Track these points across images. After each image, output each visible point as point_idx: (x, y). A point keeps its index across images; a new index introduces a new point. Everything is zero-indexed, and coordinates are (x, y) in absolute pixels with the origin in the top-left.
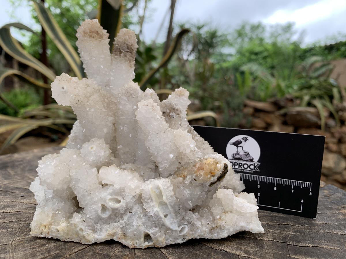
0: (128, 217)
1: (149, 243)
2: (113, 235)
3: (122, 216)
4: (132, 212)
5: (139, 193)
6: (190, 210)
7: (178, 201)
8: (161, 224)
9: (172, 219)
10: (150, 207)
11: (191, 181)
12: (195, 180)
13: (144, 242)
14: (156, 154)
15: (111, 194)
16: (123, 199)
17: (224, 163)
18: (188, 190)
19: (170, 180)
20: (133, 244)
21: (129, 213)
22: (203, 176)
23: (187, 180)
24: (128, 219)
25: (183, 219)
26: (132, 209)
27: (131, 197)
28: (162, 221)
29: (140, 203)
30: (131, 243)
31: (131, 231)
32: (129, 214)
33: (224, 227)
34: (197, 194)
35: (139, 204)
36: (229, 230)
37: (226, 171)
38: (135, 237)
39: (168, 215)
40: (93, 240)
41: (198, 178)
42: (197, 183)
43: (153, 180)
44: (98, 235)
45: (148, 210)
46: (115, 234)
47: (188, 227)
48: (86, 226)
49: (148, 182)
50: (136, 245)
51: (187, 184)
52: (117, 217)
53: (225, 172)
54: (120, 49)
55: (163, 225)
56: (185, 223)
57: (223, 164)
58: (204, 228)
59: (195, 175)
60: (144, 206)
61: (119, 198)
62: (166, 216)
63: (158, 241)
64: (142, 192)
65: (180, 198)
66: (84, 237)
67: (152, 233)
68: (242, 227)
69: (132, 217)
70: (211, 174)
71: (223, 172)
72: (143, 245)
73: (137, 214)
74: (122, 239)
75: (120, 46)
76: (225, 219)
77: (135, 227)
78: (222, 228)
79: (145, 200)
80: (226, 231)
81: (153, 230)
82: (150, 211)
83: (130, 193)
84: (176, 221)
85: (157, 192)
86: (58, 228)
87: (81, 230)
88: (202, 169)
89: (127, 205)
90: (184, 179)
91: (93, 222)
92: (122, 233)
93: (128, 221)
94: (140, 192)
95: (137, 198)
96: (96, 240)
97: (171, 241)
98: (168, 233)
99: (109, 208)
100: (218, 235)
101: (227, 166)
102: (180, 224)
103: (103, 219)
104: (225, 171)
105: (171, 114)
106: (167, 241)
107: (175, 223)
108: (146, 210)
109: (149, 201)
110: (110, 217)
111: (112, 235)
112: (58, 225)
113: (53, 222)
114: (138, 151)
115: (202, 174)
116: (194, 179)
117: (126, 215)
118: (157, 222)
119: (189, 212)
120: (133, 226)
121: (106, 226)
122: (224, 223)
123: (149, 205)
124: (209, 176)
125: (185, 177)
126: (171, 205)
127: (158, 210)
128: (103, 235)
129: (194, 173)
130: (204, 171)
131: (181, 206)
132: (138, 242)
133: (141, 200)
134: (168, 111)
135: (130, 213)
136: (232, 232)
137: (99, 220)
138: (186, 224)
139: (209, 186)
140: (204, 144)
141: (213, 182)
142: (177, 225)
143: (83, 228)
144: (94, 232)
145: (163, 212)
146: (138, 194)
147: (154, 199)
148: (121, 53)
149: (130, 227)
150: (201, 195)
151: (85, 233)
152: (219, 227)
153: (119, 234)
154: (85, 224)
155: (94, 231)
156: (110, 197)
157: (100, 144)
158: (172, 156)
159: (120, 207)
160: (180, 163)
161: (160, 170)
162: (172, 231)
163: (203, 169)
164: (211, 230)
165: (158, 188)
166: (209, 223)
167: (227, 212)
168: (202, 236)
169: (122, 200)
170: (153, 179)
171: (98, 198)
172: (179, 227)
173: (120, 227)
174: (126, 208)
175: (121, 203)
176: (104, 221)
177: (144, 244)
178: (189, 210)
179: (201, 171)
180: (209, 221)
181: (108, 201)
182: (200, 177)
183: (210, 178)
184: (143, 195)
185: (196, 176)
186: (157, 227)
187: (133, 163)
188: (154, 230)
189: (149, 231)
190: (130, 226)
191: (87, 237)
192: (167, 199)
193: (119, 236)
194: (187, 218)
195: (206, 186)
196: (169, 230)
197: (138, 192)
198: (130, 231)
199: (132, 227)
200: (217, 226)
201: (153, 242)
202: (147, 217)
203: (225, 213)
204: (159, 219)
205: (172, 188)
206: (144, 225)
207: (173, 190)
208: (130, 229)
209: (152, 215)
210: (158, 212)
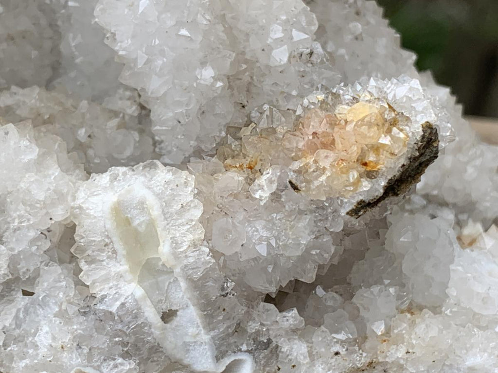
0: (19, 310)
4: (32, 294)
5: (66, 219)
6: (268, 299)
7: (219, 264)
8: (147, 346)
10: (106, 280)
11: (277, 189)
12: (295, 188)
14: (140, 64)
17: (423, 122)
18: (264, 227)
19: (192, 179)
21: (20, 294)
22: (328, 173)
23: (261, 187)
24: (17, 317)
25: (239, 329)
26: (33, 280)
27: (32, 234)
28: (149, 334)
29: (67, 258)
31: (26, 366)
32: (22, 301)
34: (299, 244)
35: (61, 262)
37: (428, 157)
39: (175, 312)
41: (307, 181)
42: (301, 200)
43: (124, 174)
45: (98, 290)
47: (256, 362)
49: (103, 179)
51: (261, 200)
53: (423, 159)
55: (157, 349)
56: (244, 347)
57: (419, 125)
59: (296, 166)
60: (82, 274)
62: (167, 317)
64: (75, 218)
65: (228, 253)
69: (31, 310)
70: (362, 169)
71: (413, 159)
73: (56, 303)
76: (406, 336)
77: (43, 351)
79: (89, 252)
82: (106, 296)
83: (29, 220)
88: (325, 146)
89: (13, 264)
90: (250, 181)
93: (18, 326)
94: (69, 217)
95: (56, 239)
101: (436, 134)
102: (223, 348)
104: (421, 155)
107: (202, 343)
108: (92, 291)
109: (104, 256)
114: (71, 35)
115: (325, 163)
116: (290, 182)
117: (11, 300)
118: (131, 340)
119: (262, 304)
120: (36, 347)
122: (401, 353)
123: (103, 272)
124: (354, 175)
125: (253, 171)
126: (190, 280)
127: (139, 292)
129: (294, 159)
130: (332, 155)
131: (231, 285)
133: (72, 250)
135: (27, 298)
139: (348, 213)
140: (358, 13)
141: (367, 198)
142: (209, 353)
145: (160, 302)
146: (60, 223)
147: (122, 248)
149: (25, 350)
150: (314, 248)
152: (379, 368)
158: (207, 74)
160: (243, 107)
161: (158, 128)
165: (142, 207)
166: (343, 351)
167: (421, 308)
170: (124, 169)
172: (218, 359)
174: (10, 277)
178: (264, 296)
179: (323, 153)
180: (342, 343)
182: (317, 178)
183: (357, 183)
184: (79, 230)
186: (131, 356)
187: (48, 85)
188: (121, 368)
190: (26, 345)
192: (176, 256)
194: (253, 327)
195: (339, 215)
196: (178, 369)
197: (59, 216)
198: (22, 364)
199: (31, 351)
200: (371, 363)
202: (92, 316)
203: (412, 314)
204: (141, 329)
205: (197, 213)
206: (79, 346)
207: (201, 221)
208: (22, 359)
209: (114, 309)
210: (136, 300)
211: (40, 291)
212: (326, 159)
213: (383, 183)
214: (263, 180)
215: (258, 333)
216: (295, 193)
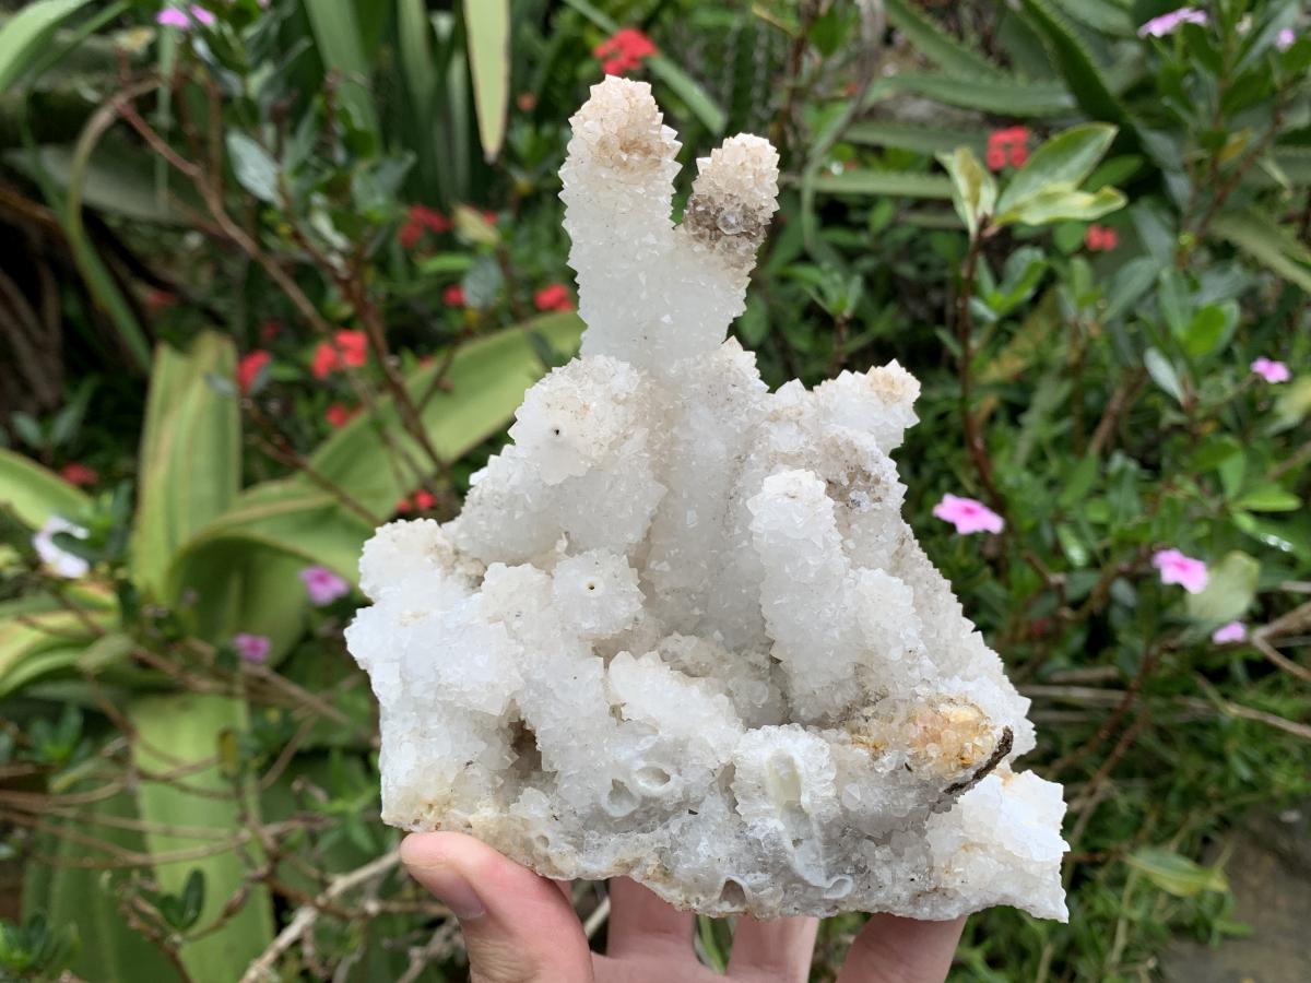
0: (684, 824)
1: (733, 906)
2: (629, 867)
3: (664, 817)
4: (696, 813)
5: (728, 763)
8: (781, 866)
9: (813, 856)
10: (756, 813)
11: (895, 768)
12: (909, 769)
13: (720, 901)
15: (646, 755)
16: (679, 772)
17: (1004, 726)
18: (882, 794)
19: (826, 746)
20: (687, 902)
21: (687, 813)
22: (934, 762)
23: (883, 765)
24: (682, 828)
25: (846, 859)
26: (699, 803)
27: (703, 772)
28: (785, 858)
29: (727, 793)
30: (683, 898)
31: (688, 868)
32: (687, 817)
33: (956, 892)
35: (721, 794)
36: (966, 900)
37: (1005, 752)
38: (699, 885)
39: (804, 842)
40: (574, 873)
41: (919, 766)
42: (912, 778)
44: (591, 862)
45: (749, 821)
46: (637, 862)
47: (854, 882)
48: (561, 832)
50: (694, 905)
51: (882, 773)
52: (649, 817)
53: (1001, 753)
54: (715, 217)
55: (787, 868)
56: (848, 871)
57: (1000, 729)
58: (898, 890)
59: (910, 751)
60: (737, 806)
61: (668, 769)
62: (796, 842)
63: (760, 905)
64: (736, 762)
65: (853, 809)
66: (547, 859)
67: (750, 887)
68: (1006, 896)
69: (694, 825)
70: (960, 762)
71: (996, 754)
72: (717, 910)
74: (656, 880)
75: (718, 211)
77: (703, 859)
78: (949, 895)
79: (745, 790)
80: (958, 905)
81: (756, 878)
82: (754, 827)
83: (703, 761)
84: (823, 863)
85: (782, 773)
86: (471, 819)
87: (545, 840)
88: (934, 740)
89: (686, 791)
90: (875, 758)
91: (581, 823)
92: (659, 866)
93: (683, 836)
94: (731, 762)
95: (719, 776)
96: (581, 871)
97: (796, 909)
98: (796, 889)
99: (636, 794)
100: (933, 909)
101: (1012, 733)
102: (833, 871)
103: (612, 819)
105: (852, 495)
106: (785, 909)
107: (819, 866)
108: (745, 821)
109: (757, 794)
110: (630, 818)
111: (627, 865)
112: (472, 811)
113: (455, 799)
115: (933, 754)
116: (906, 764)
117: (679, 817)
118: (771, 861)
119: (867, 842)
120: (697, 855)
121: (614, 839)
122: (958, 882)
123: (754, 808)
124: (953, 765)
125: (878, 751)
126: (820, 823)
127: (781, 827)
128: (604, 863)
129: (909, 746)
130: (938, 748)
131: (849, 829)
132: (702, 898)
133: (731, 786)
134: (846, 483)
135: (692, 816)
136: (975, 906)
137: (597, 819)
138: (850, 874)
139: (943, 791)
141: (960, 782)
142: (823, 874)
143: (549, 835)
144: (580, 851)
145: (793, 833)
146: (724, 765)
147: (771, 792)
148: (718, 238)
149: (688, 855)
151: (552, 851)
152: (941, 892)
153: (648, 866)
154: (558, 826)
155: (580, 846)
156: (642, 764)
157: (615, 577)
159: (667, 794)
162: (806, 885)
163: (937, 739)
164: (916, 898)
165: (789, 763)
166: (916, 878)
167: (973, 848)
168: (887, 907)
169: (674, 776)
171: (607, 763)
172: (828, 878)
173: (655, 846)
174: (682, 800)
175: (671, 784)
176: (612, 825)
177: (719, 907)
178: (868, 836)
179: (932, 744)
180: (917, 873)
181: (634, 776)
182: (925, 764)
183: (954, 771)
184: (738, 773)
185: (914, 757)
186: (768, 872)
188: (758, 879)
189: (742, 878)
190: (689, 852)
191: (556, 862)
192: (813, 805)
193: (650, 871)
194: (855, 857)
195: (937, 792)
196: (797, 882)
197: (724, 760)
198: (685, 866)
199: (693, 858)
200: (936, 888)
201: (746, 906)
202: (745, 840)
203: (967, 850)
204: (779, 853)
205: (832, 776)
206: (731, 861)
207: (834, 781)
208: (685, 862)
209: (761, 837)
210: (778, 832)
211: (702, 811)
212: (933, 750)
213: (973, 772)
214: (885, 759)
215: (859, 861)
216: (909, 774)
